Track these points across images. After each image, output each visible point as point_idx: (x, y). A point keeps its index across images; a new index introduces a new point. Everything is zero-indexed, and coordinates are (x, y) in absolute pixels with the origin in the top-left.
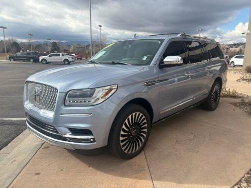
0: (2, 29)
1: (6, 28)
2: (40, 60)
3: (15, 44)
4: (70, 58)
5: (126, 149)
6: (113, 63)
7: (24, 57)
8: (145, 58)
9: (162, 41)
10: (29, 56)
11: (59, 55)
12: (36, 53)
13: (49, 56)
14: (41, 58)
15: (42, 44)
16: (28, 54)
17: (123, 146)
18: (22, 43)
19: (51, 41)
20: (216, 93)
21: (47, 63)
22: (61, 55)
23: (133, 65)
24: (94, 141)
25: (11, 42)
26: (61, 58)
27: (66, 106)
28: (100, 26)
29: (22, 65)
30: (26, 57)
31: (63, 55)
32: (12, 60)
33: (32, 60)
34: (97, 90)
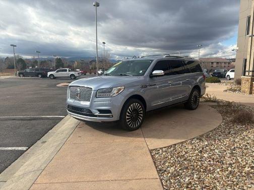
0: (12, 47)
1: (15, 46)
2: (48, 76)
3: (21, 61)
4: (76, 74)
5: (130, 124)
6: (121, 75)
7: (33, 73)
8: (141, 72)
9: (152, 61)
10: (38, 72)
11: (66, 71)
12: (44, 69)
13: (57, 72)
14: (49, 73)
15: (46, 60)
16: (37, 70)
17: (128, 122)
18: (26, 59)
19: (56, 58)
20: (196, 97)
21: (55, 78)
22: (68, 70)
23: (133, 76)
24: (112, 117)
25: (17, 59)
26: (68, 73)
27: (97, 98)
28: (104, 43)
29: (31, 81)
30: (35, 73)
31: (69, 71)
32: (21, 75)
33: (40, 76)
34: (114, 89)
